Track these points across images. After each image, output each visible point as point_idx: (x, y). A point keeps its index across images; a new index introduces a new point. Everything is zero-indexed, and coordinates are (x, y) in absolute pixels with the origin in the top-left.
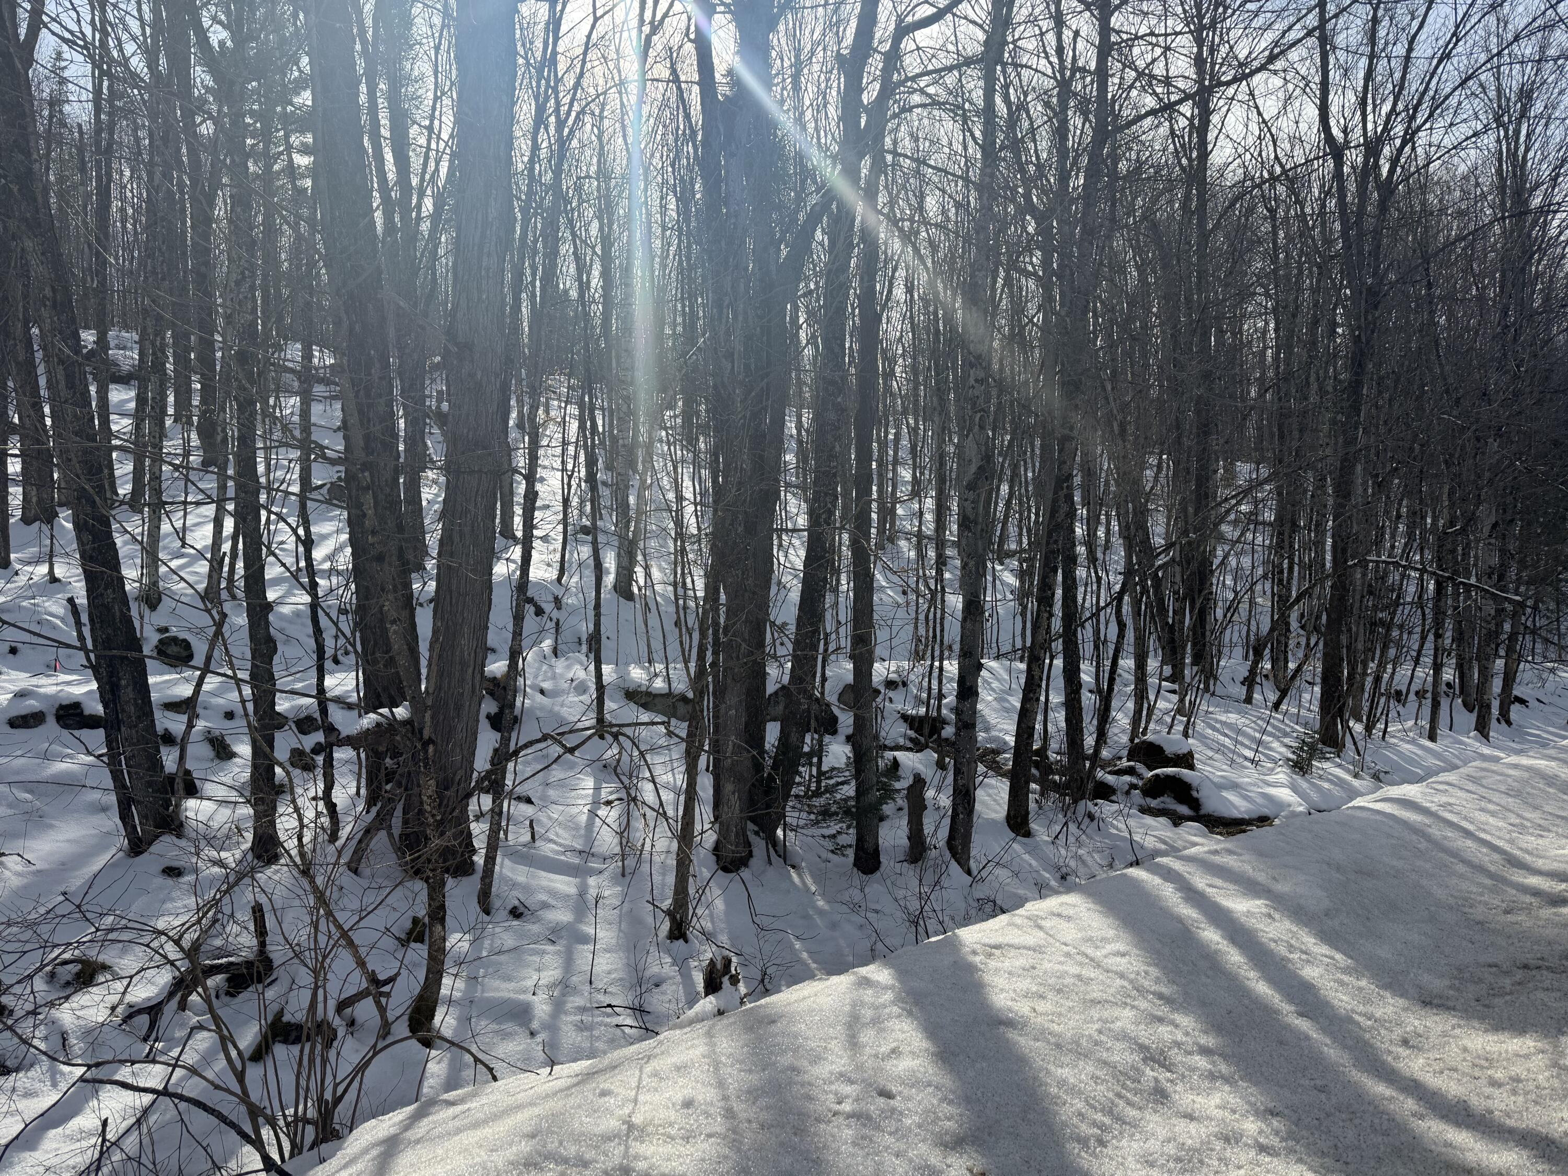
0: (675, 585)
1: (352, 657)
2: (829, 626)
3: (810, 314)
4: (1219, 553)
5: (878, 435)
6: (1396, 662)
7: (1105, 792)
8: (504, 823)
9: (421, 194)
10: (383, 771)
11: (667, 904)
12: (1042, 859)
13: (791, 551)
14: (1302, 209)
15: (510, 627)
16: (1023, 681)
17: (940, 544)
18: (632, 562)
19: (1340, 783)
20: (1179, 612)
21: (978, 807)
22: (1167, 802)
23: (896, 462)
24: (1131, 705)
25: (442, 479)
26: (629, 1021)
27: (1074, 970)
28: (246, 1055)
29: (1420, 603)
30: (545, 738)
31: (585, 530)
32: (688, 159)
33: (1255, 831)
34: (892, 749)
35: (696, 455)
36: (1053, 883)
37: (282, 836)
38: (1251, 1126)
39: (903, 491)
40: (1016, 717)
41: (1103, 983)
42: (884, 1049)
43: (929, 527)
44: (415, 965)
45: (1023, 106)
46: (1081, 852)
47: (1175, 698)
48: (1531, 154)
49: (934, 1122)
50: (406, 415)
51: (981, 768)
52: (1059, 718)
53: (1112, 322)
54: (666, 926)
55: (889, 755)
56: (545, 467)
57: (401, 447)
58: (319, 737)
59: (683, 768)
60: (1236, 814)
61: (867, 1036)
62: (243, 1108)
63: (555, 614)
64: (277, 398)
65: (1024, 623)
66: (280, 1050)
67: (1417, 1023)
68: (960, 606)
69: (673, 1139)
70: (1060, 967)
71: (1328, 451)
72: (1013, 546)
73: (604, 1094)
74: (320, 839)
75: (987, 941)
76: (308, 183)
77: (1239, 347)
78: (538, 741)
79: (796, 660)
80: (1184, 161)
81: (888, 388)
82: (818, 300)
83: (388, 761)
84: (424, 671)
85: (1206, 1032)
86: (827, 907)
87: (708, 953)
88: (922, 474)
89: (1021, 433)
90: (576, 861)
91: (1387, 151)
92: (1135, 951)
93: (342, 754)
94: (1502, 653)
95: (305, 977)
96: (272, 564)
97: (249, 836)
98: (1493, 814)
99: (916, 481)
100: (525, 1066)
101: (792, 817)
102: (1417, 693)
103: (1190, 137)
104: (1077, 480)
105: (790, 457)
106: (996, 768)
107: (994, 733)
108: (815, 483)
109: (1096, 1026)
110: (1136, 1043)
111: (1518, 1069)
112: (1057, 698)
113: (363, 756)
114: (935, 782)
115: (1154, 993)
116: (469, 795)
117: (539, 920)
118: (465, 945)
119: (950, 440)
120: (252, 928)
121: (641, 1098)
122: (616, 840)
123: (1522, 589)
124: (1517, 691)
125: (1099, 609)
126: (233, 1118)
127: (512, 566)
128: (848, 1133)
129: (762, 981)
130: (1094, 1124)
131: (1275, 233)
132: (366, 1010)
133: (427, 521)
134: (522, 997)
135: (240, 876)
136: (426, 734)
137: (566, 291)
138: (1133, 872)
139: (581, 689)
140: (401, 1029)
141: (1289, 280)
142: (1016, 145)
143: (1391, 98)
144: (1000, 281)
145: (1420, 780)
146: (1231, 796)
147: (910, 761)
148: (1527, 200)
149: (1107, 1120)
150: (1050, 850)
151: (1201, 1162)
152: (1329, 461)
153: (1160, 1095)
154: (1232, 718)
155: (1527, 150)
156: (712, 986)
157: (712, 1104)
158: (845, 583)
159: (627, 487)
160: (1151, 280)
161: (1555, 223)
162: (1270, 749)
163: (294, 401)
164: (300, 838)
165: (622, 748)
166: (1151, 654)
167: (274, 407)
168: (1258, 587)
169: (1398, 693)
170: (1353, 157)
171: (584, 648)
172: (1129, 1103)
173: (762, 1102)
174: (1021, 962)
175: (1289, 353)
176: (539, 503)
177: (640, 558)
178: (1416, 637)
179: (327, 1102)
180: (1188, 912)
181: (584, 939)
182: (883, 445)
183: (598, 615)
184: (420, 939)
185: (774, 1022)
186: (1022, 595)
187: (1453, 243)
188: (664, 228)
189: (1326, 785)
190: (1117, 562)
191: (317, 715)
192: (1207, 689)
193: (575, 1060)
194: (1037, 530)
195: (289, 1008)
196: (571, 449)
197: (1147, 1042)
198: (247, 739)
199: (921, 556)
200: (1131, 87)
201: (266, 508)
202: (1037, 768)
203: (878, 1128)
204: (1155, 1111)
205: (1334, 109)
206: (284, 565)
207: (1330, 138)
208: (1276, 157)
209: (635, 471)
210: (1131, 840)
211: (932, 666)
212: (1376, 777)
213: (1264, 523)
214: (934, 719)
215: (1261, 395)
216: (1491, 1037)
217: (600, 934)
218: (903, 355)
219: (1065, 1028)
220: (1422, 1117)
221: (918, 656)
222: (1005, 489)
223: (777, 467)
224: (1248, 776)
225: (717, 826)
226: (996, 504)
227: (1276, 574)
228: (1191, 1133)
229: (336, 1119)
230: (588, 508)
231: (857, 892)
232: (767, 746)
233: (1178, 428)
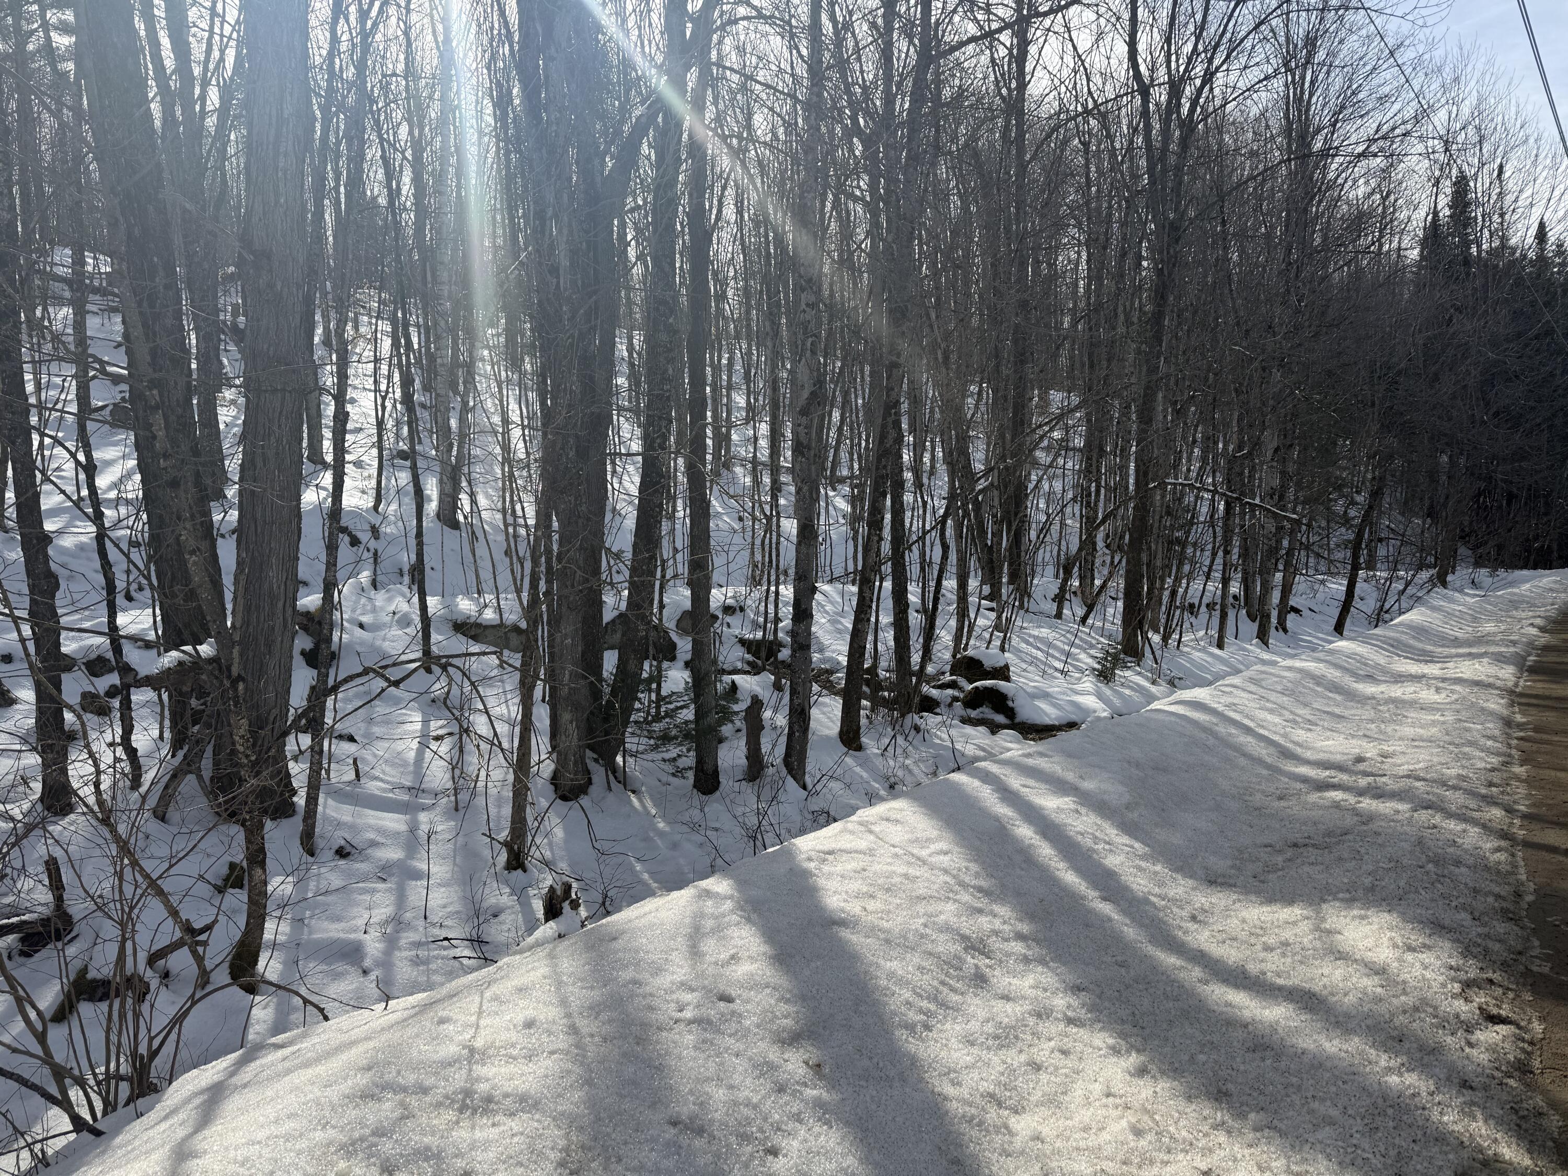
0: (504, 511)
1: (147, 592)
2: (666, 552)
3: (639, 231)
4: (1034, 477)
5: (712, 358)
6: (1190, 577)
7: (929, 705)
8: (325, 762)
9: (205, 84)
10: (189, 713)
11: (504, 835)
12: (872, 770)
13: (625, 477)
14: (1112, 142)
15: (323, 557)
16: (854, 603)
17: (775, 470)
18: (457, 488)
19: (1140, 689)
20: (997, 534)
21: (813, 724)
22: (986, 712)
23: (730, 387)
24: (953, 623)
25: (242, 400)
26: (467, 953)
27: (901, 869)
28: (48, 1016)
29: (1211, 523)
30: (366, 671)
31: (403, 455)
32: (504, 62)
33: (1062, 735)
34: (730, 673)
35: (522, 374)
36: (882, 793)
37: (75, 784)
38: (1060, 1002)
39: (738, 415)
40: (848, 638)
41: (928, 880)
42: (724, 956)
43: (764, 454)
44: (234, 911)
45: (848, 26)
46: (907, 762)
47: (993, 615)
48: (1314, 99)
49: (771, 1021)
50: (196, 328)
51: (815, 688)
52: (888, 637)
53: (937, 249)
54: (503, 857)
55: (727, 679)
56: (355, 388)
57: (194, 366)
58: (114, 679)
59: (517, 700)
60: (1048, 721)
61: (709, 946)
62: (47, 1071)
63: (373, 544)
64: (45, 309)
65: (856, 547)
66: (86, 1009)
67: (1203, 900)
68: (795, 532)
69: (515, 1059)
70: (890, 868)
71: (1133, 380)
72: (845, 472)
73: (442, 1021)
74: (121, 784)
75: (821, 848)
76: (70, 66)
77: (1054, 276)
78: (359, 675)
79: (634, 587)
80: (1004, 91)
81: (720, 311)
82: (646, 217)
83: (194, 702)
84: (229, 607)
85: (1021, 920)
86: (667, 829)
87: (548, 881)
88: (756, 400)
89: (851, 359)
90: (406, 798)
91: (1188, 91)
92: (957, 849)
93: (139, 696)
94: (1281, 567)
95: (111, 930)
96: (49, 493)
97: (37, 786)
98: (1271, 711)
99: (750, 408)
100: (358, 1004)
101: (631, 743)
102: (1208, 605)
103: (1009, 64)
104: (905, 407)
105: (621, 381)
106: (829, 687)
107: (827, 654)
108: (648, 406)
109: (922, 921)
110: (959, 934)
111: (1287, 934)
112: (886, 619)
113: (165, 697)
114: (772, 702)
115: (974, 887)
116: (286, 734)
117: (367, 859)
118: (288, 889)
119: (783, 365)
120: (47, 882)
121: (482, 1023)
122: (448, 776)
123: (1299, 509)
124: (1293, 602)
125: (925, 533)
126: (36, 1080)
127: (323, 494)
128: (690, 1039)
129: (604, 903)
130: (921, 1011)
131: (1087, 166)
132: (181, 960)
133: (226, 446)
134: (352, 936)
135: (30, 828)
136: (235, 671)
137: (374, 199)
138: (956, 777)
139: (405, 622)
140: (222, 976)
141: (1100, 213)
142: (842, 65)
143: (1193, 38)
144: (829, 206)
145: (1210, 684)
146: (1043, 705)
147: (748, 684)
148: (1310, 144)
149: (932, 1007)
150: (879, 762)
151: (1016, 1037)
152: (1134, 388)
153: (980, 980)
154: (1044, 632)
155: (1311, 95)
156: (552, 911)
157: (554, 1022)
158: (681, 511)
159: (448, 410)
160: (973, 209)
161: (1334, 166)
162: (1078, 660)
163: (66, 312)
164: (97, 785)
165: (451, 680)
166: (972, 574)
167: (43, 318)
168: (1068, 510)
169: (1192, 606)
170: (1160, 95)
171: (407, 579)
172: (953, 990)
173: (604, 1016)
174: (853, 865)
175: (1100, 285)
176: (350, 426)
177: (464, 484)
178: (1208, 553)
179: (142, 1057)
180: (1003, 810)
181: (416, 875)
182: (717, 369)
183: (420, 544)
184: (239, 884)
185: (615, 939)
186: (854, 520)
187: (1246, 182)
188: (481, 133)
189: (1127, 692)
190: (941, 487)
191: (110, 655)
192: (1021, 606)
193: (412, 994)
194: (868, 456)
195: (97, 962)
196: (384, 369)
197: (968, 932)
198: (29, 682)
199: (757, 482)
200: (954, 11)
201: (38, 430)
202: (868, 685)
203: (718, 1031)
204: (976, 995)
205: (1141, 47)
206: (63, 492)
207: (1138, 75)
208: (1090, 92)
209: (456, 392)
210: (953, 749)
211: (768, 590)
212: (1171, 683)
213: (1074, 449)
214: (771, 642)
215: (1074, 324)
216: (1265, 909)
217: (433, 869)
218: (735, 278)
219: (894, 923)
220: (1206, 983)
221: (755, 582)
222: (836, 415)
223: (610, 390)
224: (1057, 686)
225: (554, 756)
226: (829, 429)
227: (1084, 497)
228: (1008, 1012)
229: (153, 1073)
230: (405, 430)
231: (697, 812)
232: (605, 674)
233: (997, 357)
